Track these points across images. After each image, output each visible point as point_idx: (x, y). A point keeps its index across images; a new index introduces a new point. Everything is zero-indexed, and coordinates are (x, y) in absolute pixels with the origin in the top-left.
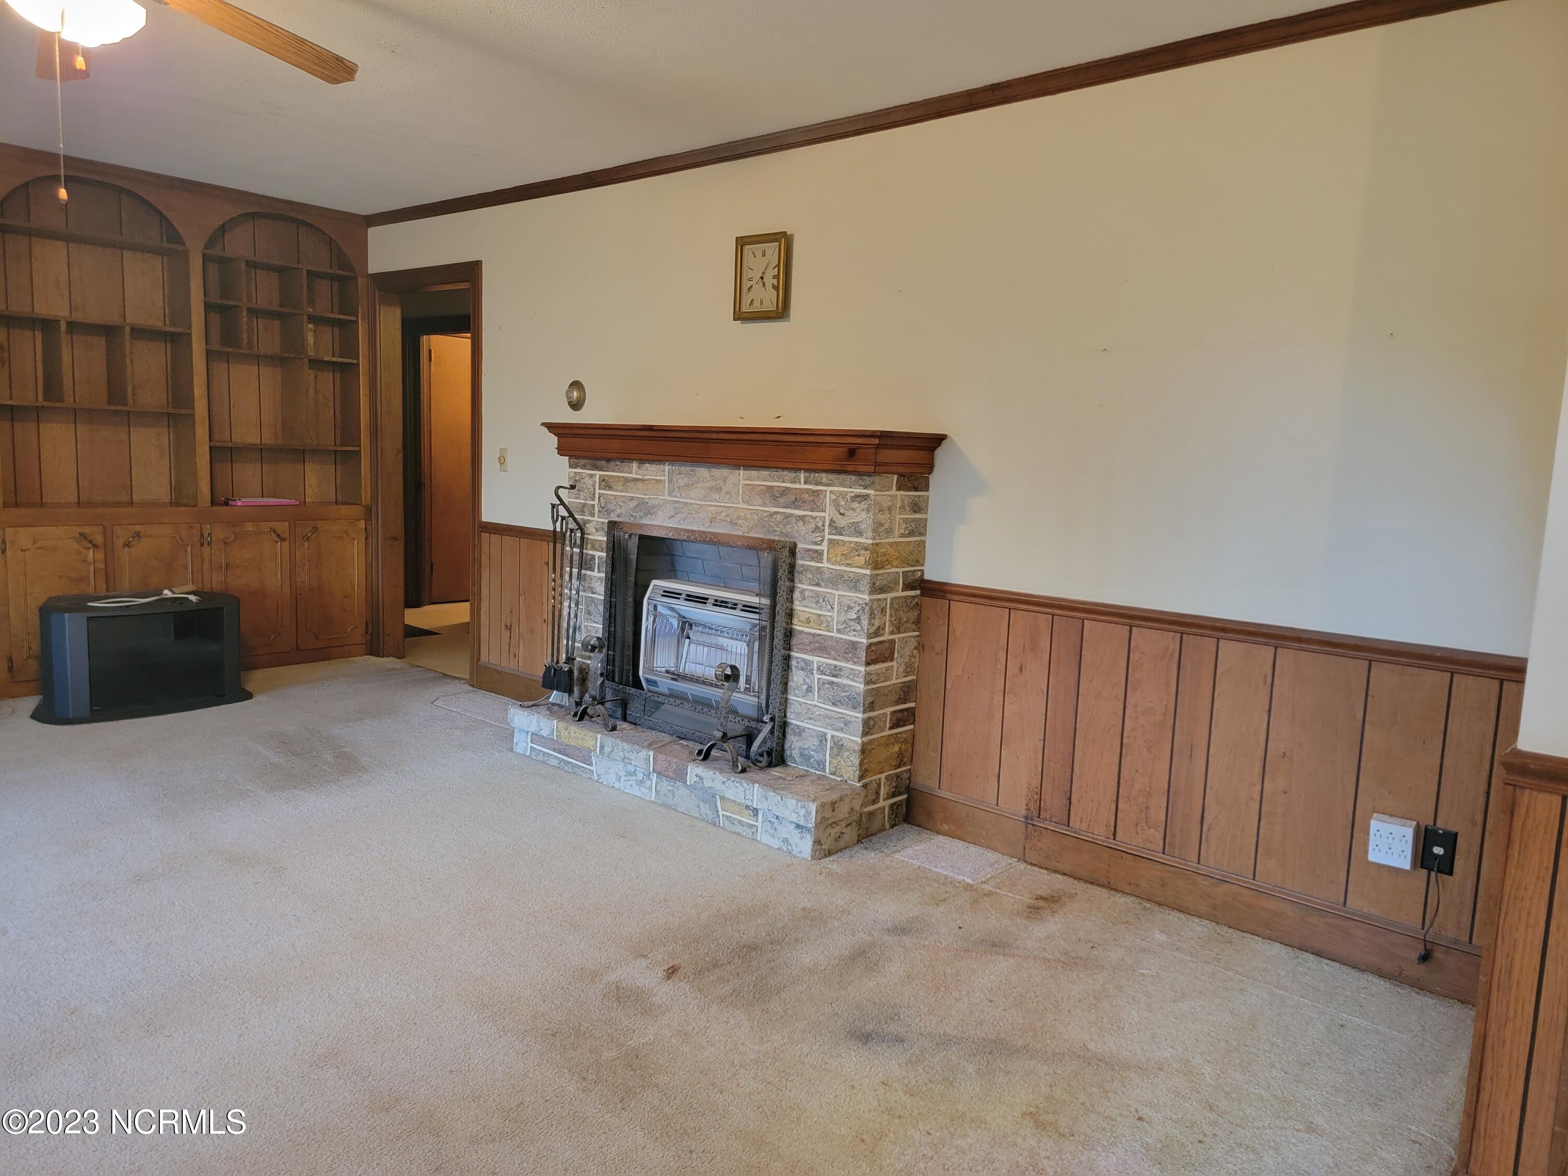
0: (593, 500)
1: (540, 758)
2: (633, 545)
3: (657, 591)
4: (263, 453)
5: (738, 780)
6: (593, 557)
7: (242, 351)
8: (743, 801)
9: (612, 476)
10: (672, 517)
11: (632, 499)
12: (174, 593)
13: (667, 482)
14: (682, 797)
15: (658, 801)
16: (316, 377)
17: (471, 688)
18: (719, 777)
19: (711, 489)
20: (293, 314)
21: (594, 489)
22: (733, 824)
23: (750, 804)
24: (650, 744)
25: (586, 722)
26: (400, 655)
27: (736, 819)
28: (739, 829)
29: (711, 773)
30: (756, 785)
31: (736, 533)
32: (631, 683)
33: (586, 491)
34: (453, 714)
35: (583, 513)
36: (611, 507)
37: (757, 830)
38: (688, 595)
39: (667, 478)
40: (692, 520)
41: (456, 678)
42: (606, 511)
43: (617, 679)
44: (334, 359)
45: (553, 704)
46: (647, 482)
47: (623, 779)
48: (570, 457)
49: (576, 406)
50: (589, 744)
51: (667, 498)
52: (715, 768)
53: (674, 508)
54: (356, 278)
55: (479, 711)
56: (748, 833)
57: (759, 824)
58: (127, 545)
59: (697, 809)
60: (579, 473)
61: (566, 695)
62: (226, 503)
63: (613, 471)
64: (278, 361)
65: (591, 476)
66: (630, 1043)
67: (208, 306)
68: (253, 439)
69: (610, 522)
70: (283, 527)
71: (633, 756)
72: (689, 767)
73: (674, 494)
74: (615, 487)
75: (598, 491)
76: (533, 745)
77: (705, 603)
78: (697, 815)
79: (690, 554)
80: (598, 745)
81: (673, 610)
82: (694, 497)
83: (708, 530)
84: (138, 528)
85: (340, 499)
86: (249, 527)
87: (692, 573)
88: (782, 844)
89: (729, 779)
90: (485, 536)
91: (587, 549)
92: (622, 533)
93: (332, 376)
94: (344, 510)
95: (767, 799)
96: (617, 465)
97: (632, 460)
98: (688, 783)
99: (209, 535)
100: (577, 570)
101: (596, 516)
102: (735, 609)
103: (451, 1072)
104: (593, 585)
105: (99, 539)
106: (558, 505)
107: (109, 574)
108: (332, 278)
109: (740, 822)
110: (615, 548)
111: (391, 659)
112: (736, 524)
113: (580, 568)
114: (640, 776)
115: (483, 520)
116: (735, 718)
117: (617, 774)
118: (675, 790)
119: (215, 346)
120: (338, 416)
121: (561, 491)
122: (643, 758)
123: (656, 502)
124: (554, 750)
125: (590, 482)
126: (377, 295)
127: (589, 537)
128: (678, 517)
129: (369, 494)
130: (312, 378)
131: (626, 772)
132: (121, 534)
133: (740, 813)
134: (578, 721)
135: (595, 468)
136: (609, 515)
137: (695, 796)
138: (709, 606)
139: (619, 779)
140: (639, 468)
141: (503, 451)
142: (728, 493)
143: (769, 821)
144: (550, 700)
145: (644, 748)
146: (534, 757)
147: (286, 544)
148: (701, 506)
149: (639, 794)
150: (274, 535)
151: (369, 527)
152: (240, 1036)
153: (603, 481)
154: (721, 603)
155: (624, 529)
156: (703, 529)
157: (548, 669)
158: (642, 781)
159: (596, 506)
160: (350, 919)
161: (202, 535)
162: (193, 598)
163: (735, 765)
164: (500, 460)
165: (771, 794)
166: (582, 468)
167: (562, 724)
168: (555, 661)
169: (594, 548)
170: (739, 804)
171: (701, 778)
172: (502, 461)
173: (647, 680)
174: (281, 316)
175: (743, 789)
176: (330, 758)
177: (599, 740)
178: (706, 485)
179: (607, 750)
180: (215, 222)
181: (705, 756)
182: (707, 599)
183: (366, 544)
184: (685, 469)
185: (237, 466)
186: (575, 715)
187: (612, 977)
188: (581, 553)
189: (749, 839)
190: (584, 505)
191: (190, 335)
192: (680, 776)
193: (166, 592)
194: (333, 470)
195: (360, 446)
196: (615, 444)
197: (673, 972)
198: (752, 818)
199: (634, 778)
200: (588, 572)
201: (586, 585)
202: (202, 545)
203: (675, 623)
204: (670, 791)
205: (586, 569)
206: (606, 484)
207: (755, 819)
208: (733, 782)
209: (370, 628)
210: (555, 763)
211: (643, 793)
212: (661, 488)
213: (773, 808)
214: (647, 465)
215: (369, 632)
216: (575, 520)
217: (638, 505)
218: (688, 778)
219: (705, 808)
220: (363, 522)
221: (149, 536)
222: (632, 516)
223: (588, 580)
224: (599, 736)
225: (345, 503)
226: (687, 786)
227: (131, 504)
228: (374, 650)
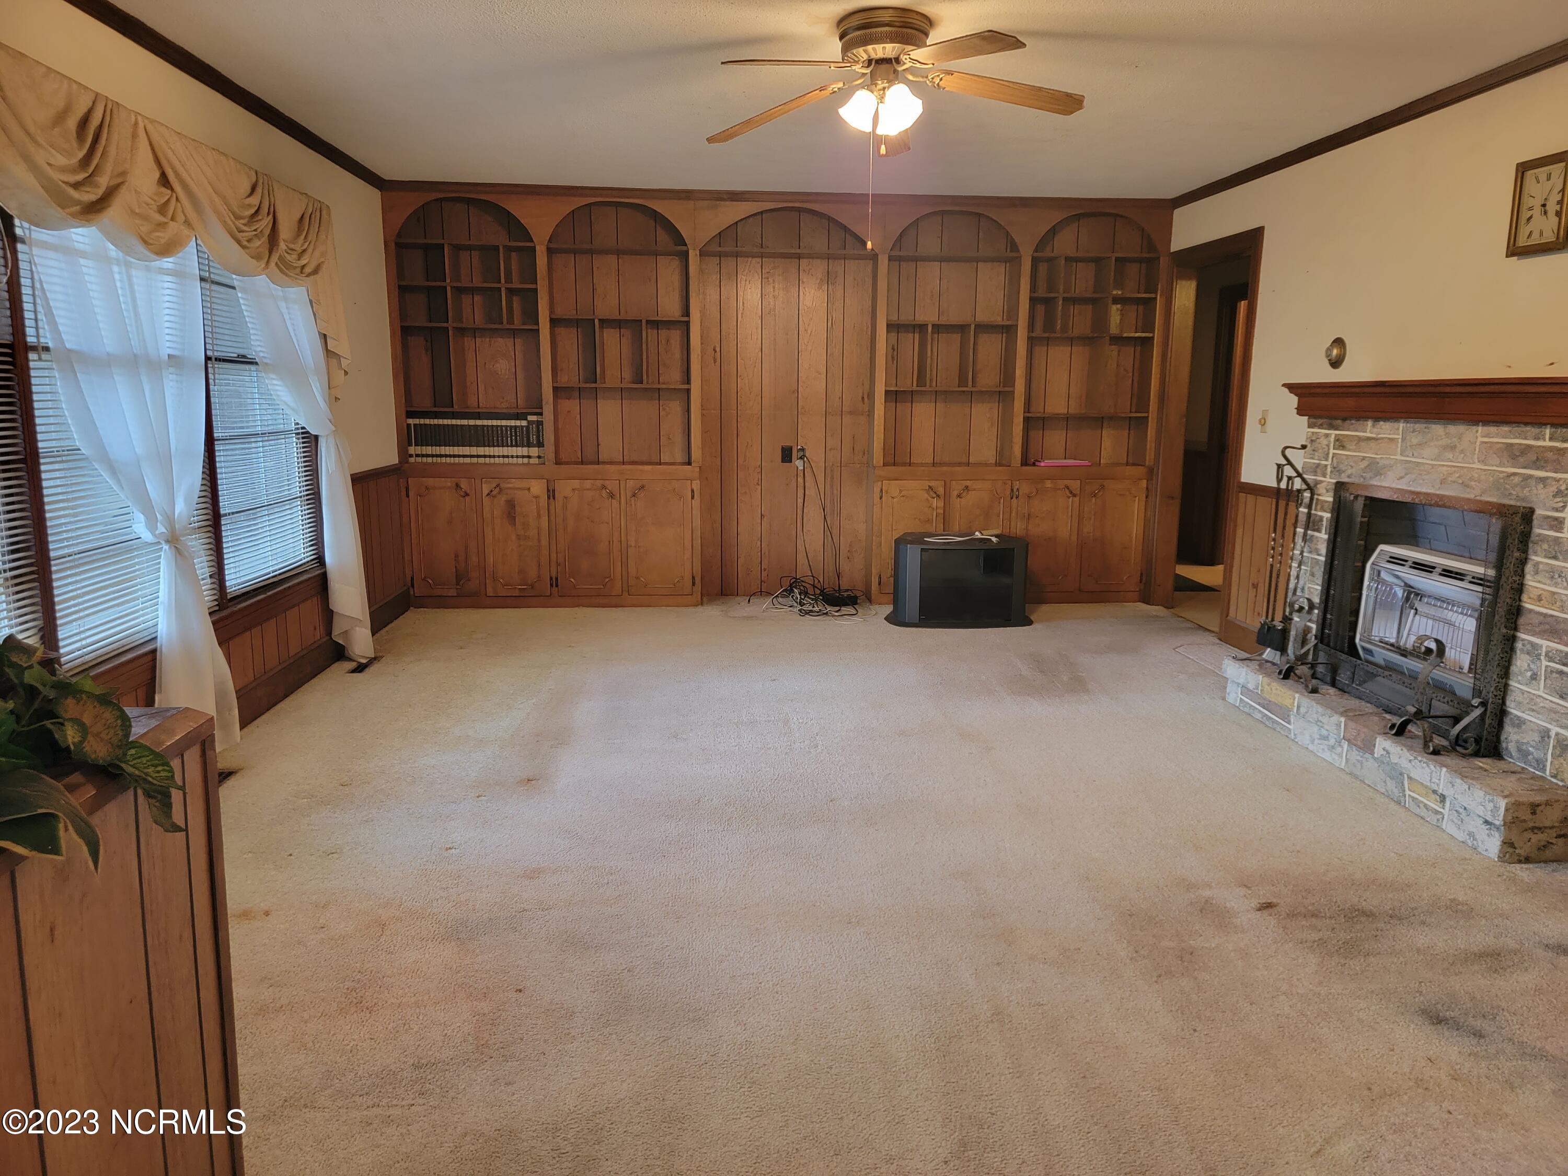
0: (1327, 460)
1: (1247, 710)
2: (1359, 505)
3: (1383, 557)
4: (1069, 421)
5: (1425, 760)
6: (1321, 518)
7: (1056, 335)
8: (1429, 784)
9: (1347, 435)
10: (1402, 478)
11: (1364, 458)
12: (982, 535)
13: (1400, 440)
14: (1370, 770)
15: (1347, 770)
16: (1119, 351)
17: (1218, 641)
18: (1407, 755)
19: (1445, 448)
20: (1101, 298)
21: (1329, 449)
22: (1419, 806)
23: (1435, 787)
24: (1345, 711)
25: (1289, 682)
26: (1169, 605)
27: (1422, 802)
28: (1423, 813)
29: (1399, 748)
30: (1444, 769)
31: (1467, 496)
32: (1346, 649)
33: (1320, 451)
34: (1188, 660)
35: (1315, 473)
36: (1342, 467)
37: (1443, 818)
38: (1415, 563)
39: (1400, 437)
40: (1421, 481)
41: (1210, 631)
42: (1338, 471)
43: (1331, 644)
44: (1137, 335)
45: (1267, 661)
46: (1380, 441)
47: (1316, 741)
48: (1310, 416)
49: (1336, 363)
50: (1287, 702)
51: (1399, 457)
52: (1404, 745)
53: (1405, 468)
54: (1158, 258)
55: (1213, 662)
56: (1432, 818)
57: (1446, 812)
58: (959, 496)
59: (1383, 784)
60: (1316, 433)
61: (1278, 653)
62: (1034, 464)
63: (1348, 430)
64: (1089, 340)
65: (1327, 436)
66: (1191, 942)
67: (1033, 301)
68: (1062, 410)
69: (1337, 483)
70: (1075, 485)
71: (1325, 720)
72: (1378, 739)
73: (1407, 453)
74: (1348, 446)
75: (1332, 451)
76: (1242, 697)
77: (1431, 572)
78: (1383, 790)
79: (1432, 519)
80: (1296, 704)
81: (1397, 577)
82: (1427, 456)
83: (1438, 492)
84: (968, 483)
85: (1131, 461)
86: (1048, 484)
87: (1435, 540)
88: (1468, 837)
89: (1415, 758)
90: (1242, 495)
91: (1316, 510)
92: (1348, 495)
93: (1133, 349)
94: (1130, 470)
95: (1453, 786)
96: (1352, 424)
97: (1366, 418)
98: (1376, 755)
99: (1018, 490)
100: (1302, 530)
101: (1328, 476)
102: (1462, 580)
103: (1039, 911)
104: (1319, 547)
105: (941, 491)
106: (1284, 465)
107: (946, 519)
108: (1140, 261)
109: (1426, 806)
110: (1340, 508)
111: (1160, 608)
112: (1467, 486)
113: (1307, 528)
114: (1332, 741)
115: (1243, 480)
116: (1444, 698)
117: (1311, 736)
118: (1364, 760)
119: (1038, 332)
120: (1136, 385)
121: (1288, 452)
122: (1334, 723)
123: (1385, 462)
124: (1259, 704)
125: (1325, 442)
126: (1175, 270)
127: (1320, 498)
128: (1407, 478)
129: (1153, 456)
130: (1115, 353)
131: (1320, 735)
132: (956, 488)
133: (1426, 796)
134: (1283, 679)
135: (1332, 427)
136: (1340, 475)
137: (1383, 770)
138: (1435, 576)
139: (1313, 741)
140: (1373, 426)
141: (1265, 412)
142: (1462, 452)
143: (1456, 811)
144: (1264, 656)
145: (1336, 713)
146: (1241, 708)
147: (1077, 499)
148: (1433, 466)
149: (1329, 759)
150: (1067, 491)
151: (1150, 487)
152: (917, 843)
153: (1338, 440)
154: (1448, 573)
155: (1350, 490)
156: (1432, 491)
157: (1263, 625)
158: (1333, 747)
159: (1329, 467)
160: (1021, 793)
161: (1012, 490)
162: (994, 539)
163: (1426, 746)
164: (1260, 421)
165: (1458, 781)
166: (1319, 428)
167: (1266, 680)
168: (1270, 619)
169: (1323, 510)
170: (1426, 787)
171: (1388, 753)
172: (1263, 422)
173: (1364, 648)
174: (1093, 301)
175: (1429, 771)
176: (1065, 678)
177: (1296, 700)
178: (1440, 443)
179: (1303, 710)
180: (1044, 228)
181: (1400, 731)
182: (1434, 568)
183: (1146, 502)
184: (1419, 426)
185: (1047, 433)
186: (1280, 673)
187: (1207, 893)
188: (1309, 515)
189: (1433, 825)
190: (1318, 465)
191: (1017, 326)
192: (1368, 747)
193: (977, 533)
194: (1126, 434)
195: (1148, 412)
196: (1351, 402)
197: (1267, 907)
198: (1438, 804)
199: (1326, 742)
200: (1316, 534)
201: (1313, 546)
202: (1012, 498)
203: (1400, 592)
204: (1358, 761)
205: (1314, 530)
206: (1340, 443)
207: (1441, 806)
208: (1420, 762)
209: (1144, 578)
210: (1258, 716)
211: (1334, 759)
212: (1394, 447)
213: (1459, 797)
214: (1382, 423)
215: (1143, 582)
216: (1304, 480)
217: (1369, 465)
218: (1376, 750)
219: (1391, 785)
220: (1145, 481)
221: (974, 490)
222: (1362, 476)
223: (1315, 541)
224: (1297, 695)
225: (1134, 464)
226: (1376, 759)
227: (968, 464)
228: (1146, 598)
